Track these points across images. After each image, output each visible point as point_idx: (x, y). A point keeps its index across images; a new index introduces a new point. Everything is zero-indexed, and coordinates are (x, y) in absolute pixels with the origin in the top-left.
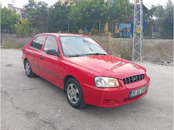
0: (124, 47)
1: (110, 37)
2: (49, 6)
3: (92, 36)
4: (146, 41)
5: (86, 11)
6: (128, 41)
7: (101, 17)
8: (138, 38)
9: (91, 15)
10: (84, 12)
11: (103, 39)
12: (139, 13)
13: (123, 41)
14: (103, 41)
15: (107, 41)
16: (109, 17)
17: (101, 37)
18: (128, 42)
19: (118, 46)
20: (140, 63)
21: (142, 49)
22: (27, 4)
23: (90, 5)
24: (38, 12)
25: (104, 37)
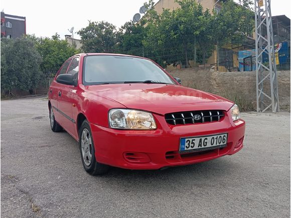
0: (241, 87)
1: (213, 70)
2: (117, 30)
3: (181, 70)
4: (283, 74)
5: (171, 30)
6: (249, 75)
7: (197, 37)
8: (267, 70)
9: (179, 36)
10: (168, 31)
11: (201, 75)
12: (264, 24)
13: (238, 75)
14: (201, 77)
15: (209, 78)
16: (211, 35)
17: (197, 71)
18: (247, 77)
19: (228, 85)
20: (271, 114)
21: (275, 89)
22: (83, 29)
23: (177, 20)
24: (98, 40)
25: (202, 71)
